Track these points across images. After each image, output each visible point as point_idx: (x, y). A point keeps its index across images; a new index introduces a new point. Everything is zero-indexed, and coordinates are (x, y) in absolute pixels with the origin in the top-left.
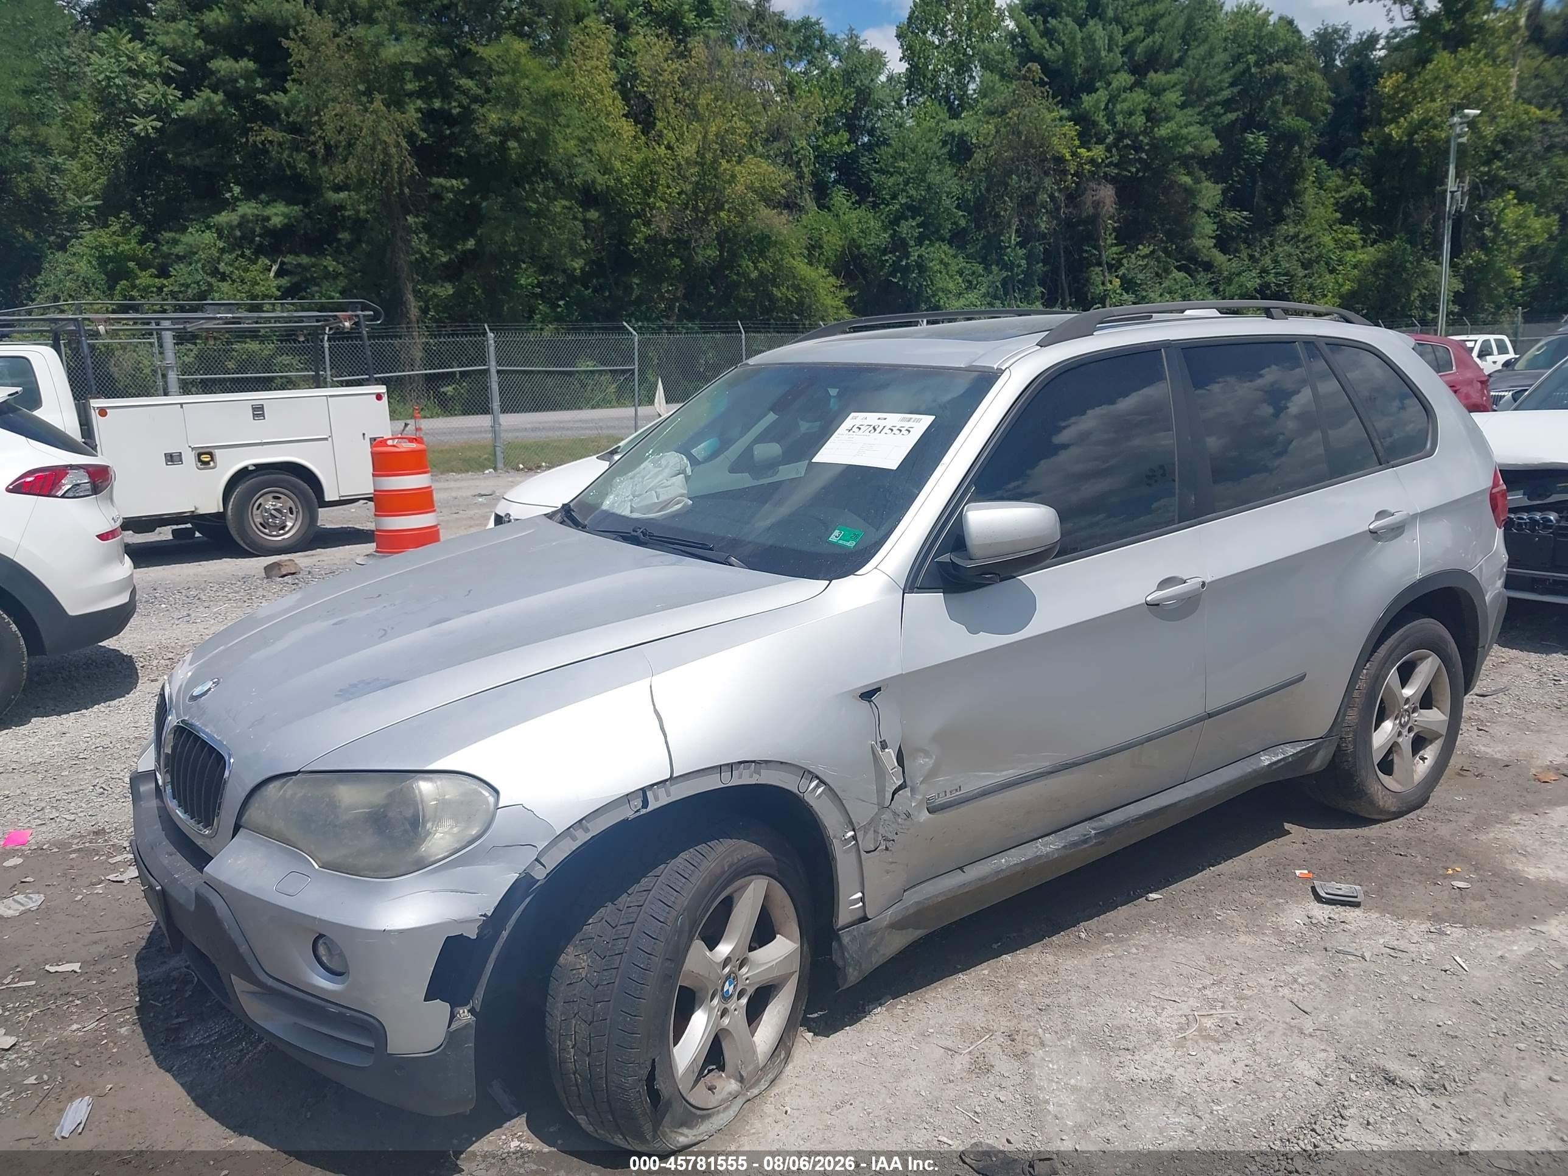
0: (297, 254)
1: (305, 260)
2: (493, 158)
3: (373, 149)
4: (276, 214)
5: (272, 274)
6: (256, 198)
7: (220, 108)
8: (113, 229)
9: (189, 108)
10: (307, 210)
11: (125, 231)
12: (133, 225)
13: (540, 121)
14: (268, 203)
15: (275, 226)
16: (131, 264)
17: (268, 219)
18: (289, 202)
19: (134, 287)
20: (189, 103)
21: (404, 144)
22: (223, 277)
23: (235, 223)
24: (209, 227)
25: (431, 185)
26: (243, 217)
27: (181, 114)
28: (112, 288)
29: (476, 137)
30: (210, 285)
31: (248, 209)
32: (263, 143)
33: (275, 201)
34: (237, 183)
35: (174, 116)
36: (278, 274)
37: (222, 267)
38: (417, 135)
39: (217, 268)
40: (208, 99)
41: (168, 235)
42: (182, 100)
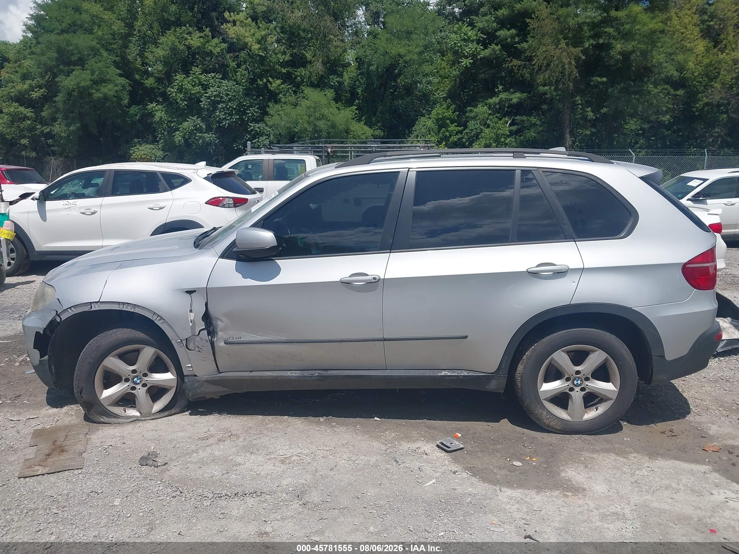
0: (522, 115)
1: (525, 118)
2: (618, 66)
3: (558, 66)
4: (515, 98)
5: (508, 125)
6: (508, 91)
7: (498, 52)
8: (443, 107)
9: (486, 53)
10: (529, 95)
11: (448, 107)
12: (452, 104)
13: (643, 46)
14: (513, 93)
15: (514, 103)
16: (448, 121)
17: (511, 100)
18: (523, 92)
19: (447, 131)
20: (486, 51)
21: (573, 63)
22: (488, 126)
23: (497, 102)
24: (486, 104)
25: (592, 81)
26: (501, 99)
27: (481, 56)
28: (439, 132)
29: (612, 58)
30: (481, 129)
31: (503, 96)
32: (512, 67)
33: (516, 92)
34: (501, 85)
35: (479, 57)
36: (511, 125)
37: (488, 122)
38: (580, 58)
39: (486, 123)
40: (494, 49)
41: (469, 108)
42: (483, 50)
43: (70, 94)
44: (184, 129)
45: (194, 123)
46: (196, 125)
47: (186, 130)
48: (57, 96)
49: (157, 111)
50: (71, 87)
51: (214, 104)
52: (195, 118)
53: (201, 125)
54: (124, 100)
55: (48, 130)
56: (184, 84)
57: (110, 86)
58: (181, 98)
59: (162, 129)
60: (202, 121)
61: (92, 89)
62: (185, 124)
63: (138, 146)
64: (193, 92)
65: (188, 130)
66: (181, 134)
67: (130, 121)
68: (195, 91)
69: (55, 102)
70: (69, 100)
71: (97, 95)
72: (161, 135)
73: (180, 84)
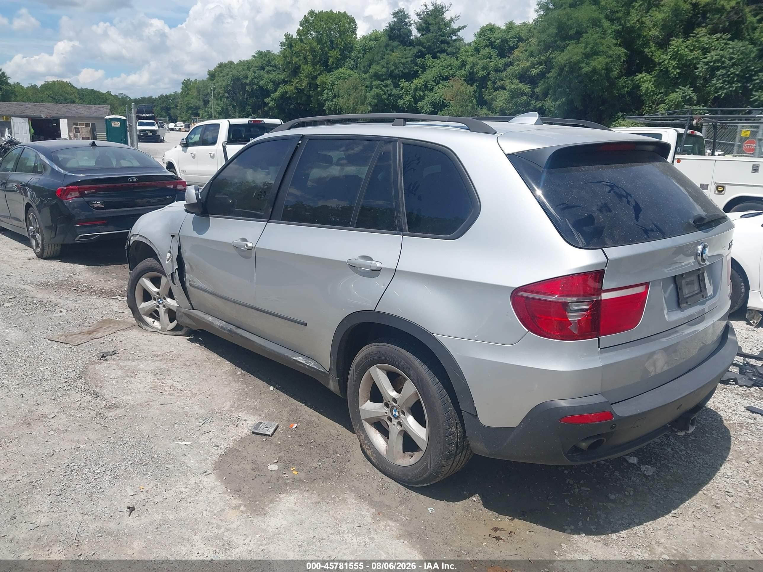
43: (561, 70)
44: (670, 101)
45: (683, 93)
46: (686, 96)
47: (672, 102)
48: (550, 72)
49: (645, 81)
50: (563, 62)
51: (712, 71)
52: (686, 88)
53: (691, 96)
54: (615, 71)
55: (540, 105)
56: (680, 49)
57: (601, 59)
58: (673, 66)
59: (651, 101)
60: (694, 91)
61: (582, 63)
62: (673, 96)
63: (620, 120)
64: (689, 58)
65: (675, 102)
66: (666, 107)
67: (617, 93)
68: (692, 57)
69: (548, 78)
70: (559, 75)
71: (587, 69)
72: (649, 108)
73: (676, 50)
